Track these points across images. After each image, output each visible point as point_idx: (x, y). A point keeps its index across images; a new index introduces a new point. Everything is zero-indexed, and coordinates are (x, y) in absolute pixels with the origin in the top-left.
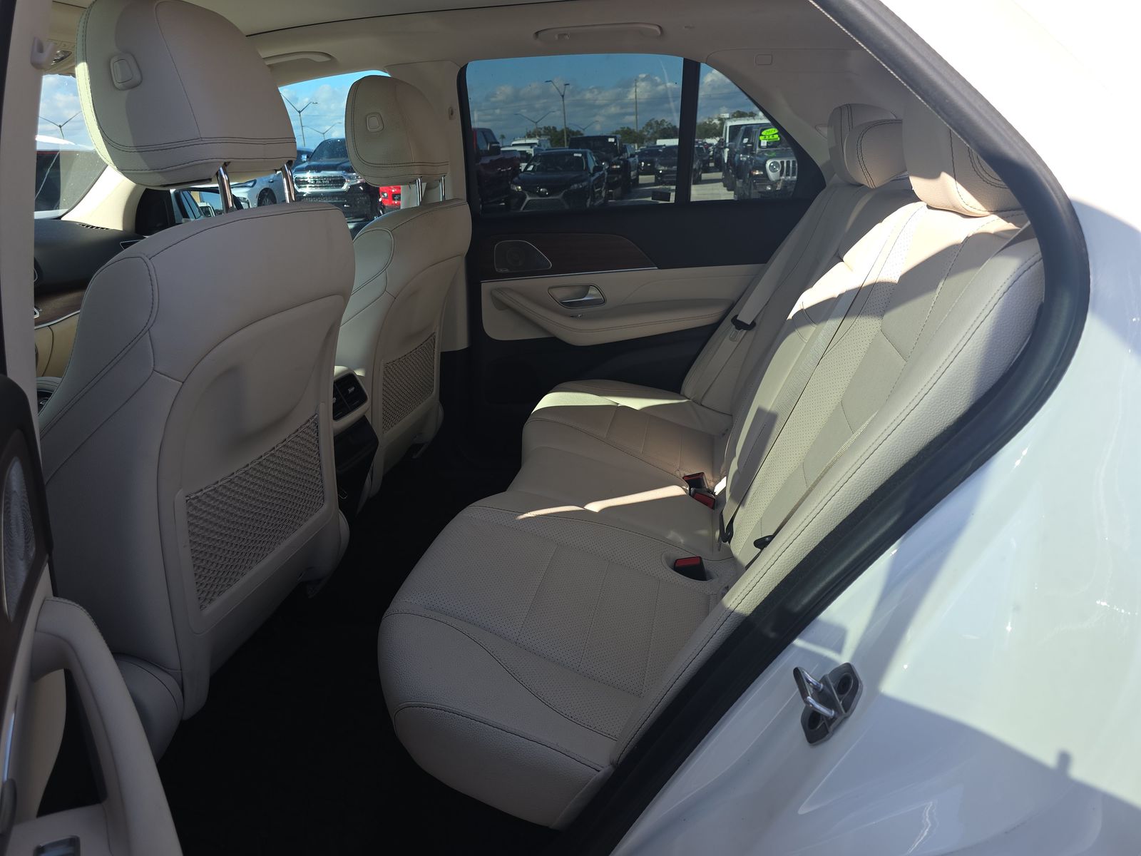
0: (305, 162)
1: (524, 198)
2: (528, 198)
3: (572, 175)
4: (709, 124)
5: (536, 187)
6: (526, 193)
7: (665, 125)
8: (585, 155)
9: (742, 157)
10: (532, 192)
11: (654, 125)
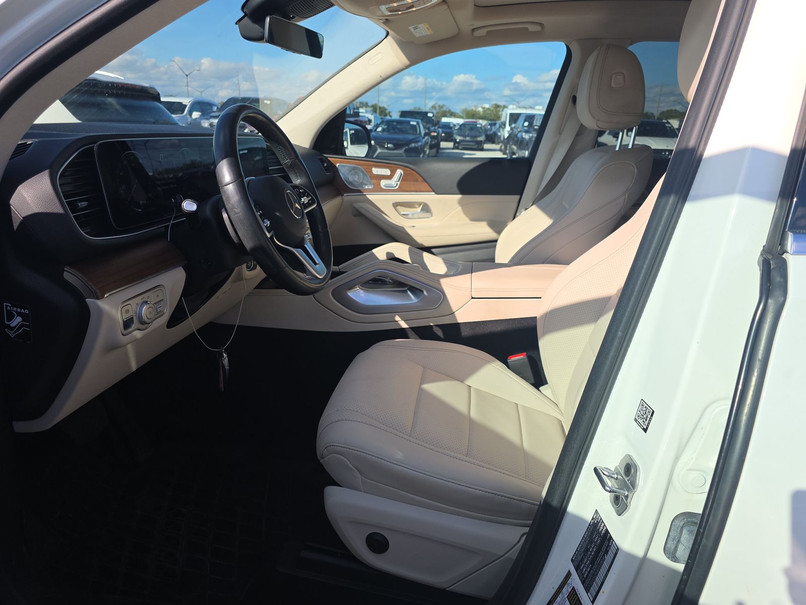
0: (215, 112)
1: (376, 150)
2: (379, 151)
3: (411, 137)
4: (475, 111)
5: (385, 143)
6: (378, 146)
7: (445, 109)
8: (418, 123)
9: (525, 135)
10: (382, 147)
11: (437, 107)
